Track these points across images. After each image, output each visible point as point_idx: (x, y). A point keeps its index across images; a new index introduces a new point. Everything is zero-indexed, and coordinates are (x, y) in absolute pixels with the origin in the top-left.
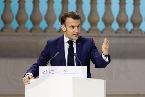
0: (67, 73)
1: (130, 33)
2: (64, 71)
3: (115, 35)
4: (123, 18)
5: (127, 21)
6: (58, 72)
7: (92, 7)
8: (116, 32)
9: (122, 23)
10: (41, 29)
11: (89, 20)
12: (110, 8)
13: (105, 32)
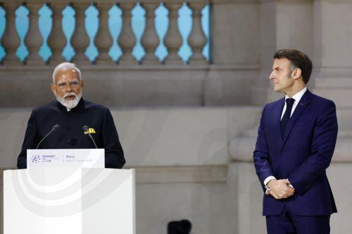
0: (72, 161)
1: (163, 63)
2: (67, 156)
3: (138, 67)
4: (150, 40)
5: (158, 45)
6: (58, 159)
7: (100, 22)
8: (140, 63)
9: (149, 48)
10: (18, 59)
11: (96, 44)
12: (130, 24)
13: (121, 62)
